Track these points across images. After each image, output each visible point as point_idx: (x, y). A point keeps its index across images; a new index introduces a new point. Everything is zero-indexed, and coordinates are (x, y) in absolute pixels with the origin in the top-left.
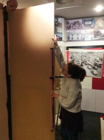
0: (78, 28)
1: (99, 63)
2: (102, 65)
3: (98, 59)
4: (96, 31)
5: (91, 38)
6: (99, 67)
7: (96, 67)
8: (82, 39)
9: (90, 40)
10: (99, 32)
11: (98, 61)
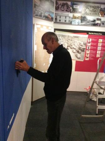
0: (66, 11)
1: (83, 47)
2: (85, 49)
3: (82, 43)
4: (83, 16)
5: (78, 23)
6: (82, 51)
7: (80, 51)
8: (70, 22)
9: (77, 24)
10: (85, 18)
11: (82, 46)
